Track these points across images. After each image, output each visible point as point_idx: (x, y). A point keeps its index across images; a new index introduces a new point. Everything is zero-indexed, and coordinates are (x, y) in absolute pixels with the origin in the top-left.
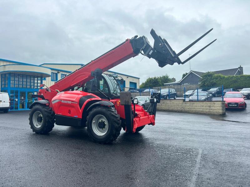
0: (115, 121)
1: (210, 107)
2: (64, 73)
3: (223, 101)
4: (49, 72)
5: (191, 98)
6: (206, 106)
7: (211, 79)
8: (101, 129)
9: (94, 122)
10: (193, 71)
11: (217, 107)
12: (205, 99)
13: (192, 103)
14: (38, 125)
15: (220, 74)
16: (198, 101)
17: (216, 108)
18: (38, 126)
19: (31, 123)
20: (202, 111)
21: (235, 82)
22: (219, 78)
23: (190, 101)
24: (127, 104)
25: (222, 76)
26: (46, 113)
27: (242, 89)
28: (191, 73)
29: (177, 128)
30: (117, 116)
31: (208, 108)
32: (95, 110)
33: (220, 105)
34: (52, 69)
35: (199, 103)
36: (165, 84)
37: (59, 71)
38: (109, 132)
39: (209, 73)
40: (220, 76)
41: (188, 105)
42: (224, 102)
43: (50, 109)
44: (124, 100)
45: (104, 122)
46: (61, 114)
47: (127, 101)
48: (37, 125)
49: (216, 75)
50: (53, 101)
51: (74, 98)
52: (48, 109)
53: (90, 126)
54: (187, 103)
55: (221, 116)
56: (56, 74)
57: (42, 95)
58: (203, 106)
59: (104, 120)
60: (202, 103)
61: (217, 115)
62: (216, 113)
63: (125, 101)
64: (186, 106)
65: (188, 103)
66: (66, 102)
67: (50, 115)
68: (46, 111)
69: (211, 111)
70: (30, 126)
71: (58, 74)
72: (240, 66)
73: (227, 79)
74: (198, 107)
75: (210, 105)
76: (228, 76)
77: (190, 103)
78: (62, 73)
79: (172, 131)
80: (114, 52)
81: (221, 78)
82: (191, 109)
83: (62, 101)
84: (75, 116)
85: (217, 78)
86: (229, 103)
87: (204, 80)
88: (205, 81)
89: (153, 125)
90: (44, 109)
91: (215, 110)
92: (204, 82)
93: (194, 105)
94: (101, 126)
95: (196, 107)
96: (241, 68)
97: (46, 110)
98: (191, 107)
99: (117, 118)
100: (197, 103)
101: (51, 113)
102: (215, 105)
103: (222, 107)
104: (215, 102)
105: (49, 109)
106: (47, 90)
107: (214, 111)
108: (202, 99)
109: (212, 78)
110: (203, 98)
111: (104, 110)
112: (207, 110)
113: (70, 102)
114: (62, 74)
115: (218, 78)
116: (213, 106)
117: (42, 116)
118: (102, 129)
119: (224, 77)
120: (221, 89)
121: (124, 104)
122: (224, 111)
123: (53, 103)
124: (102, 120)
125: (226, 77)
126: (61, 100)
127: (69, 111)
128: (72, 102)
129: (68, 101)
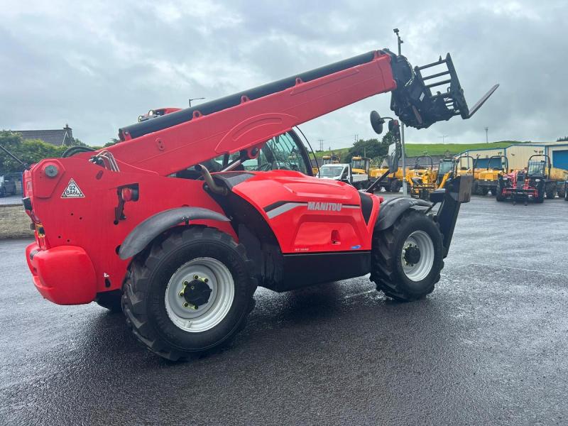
8: (410, 267)
15: (40, 141)
22: (40, 149)
25: (46, 144)
39: (7, 133)
44: (464, 191)
46: (306, 249)
47: (467, 193)
49: (30, 141)
59: (413, 244)
66: (323, 207)
72: (67, 126)
76: (60, 147)
81: (46, 151)
85: (33, 149)
96: (68, 129)
109: (22, 147)
113: (337, 207)
115: (37, 149)
119: (52, 149)
121: (463, 200)
123: (271, 215)
124: (411, 245)
125: (56, 147)
126: (307, 203)
127: (335, 236)
128: (344, 207)
129: (330, 204)
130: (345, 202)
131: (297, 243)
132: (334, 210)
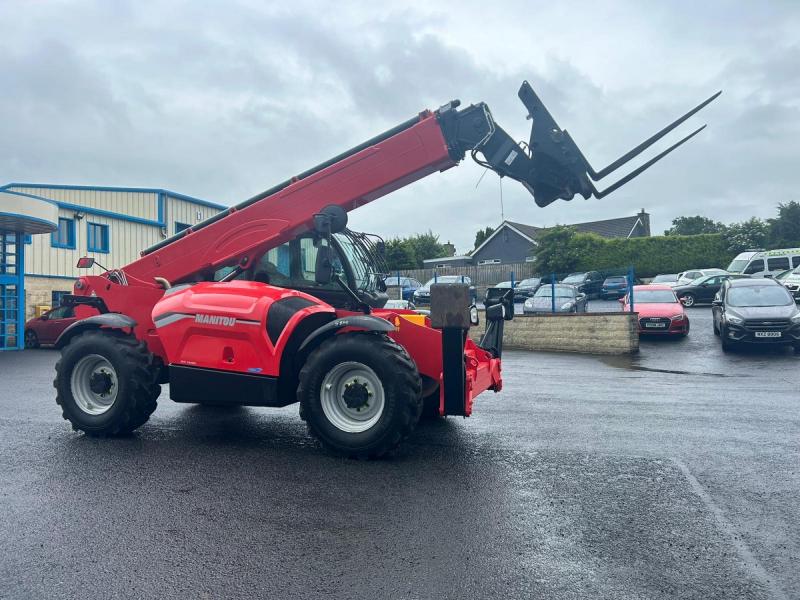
0: (409, 383)
1: (592, 330)
2: (96, 220)
3: (632, 313)
4: (51, 215)
5: (530, 306)
6: (579, 330)
7: (566, 248)
8: (354, 411)
9: (329, 386)
10: (509, 223)
11: (616, 333)
12: (571, 308)
13: (536, 319)
14: (92, 403)
15: (591, 234)
16: (554, 313)
17: (611, 334)
18: (97, 408)
19: (65, 399)
20: (567, 345)
21: (634, 256)
22: (589, 244)
23: (528, 313)
24: (453, 324)
25: (597, 237)
26: (129, 362)
27: (654, 276)
28: (506, 227)
29: (545, 396)
30: (411, 364)
31: (586, 333)
32: (332, 346)
33: (623, 326)
34: (62, 206)
35: (557, 318)
36: (425, 261)
37: (79, 212)
38: (388, 419)
39: (559, 228)
40: (591, 240)
41: (523, 325)
42: (634, 317)
43: (141, 346)
44: (446, 312)
45: (366, 384)
46: (193, 363)
47: (455, 314)
48: (90, 407)
50: (159, 318)
51: (247, 306)
52: (133, 346)
53: (312, 401)
54: (521, 321)
55: (629, 359)
56: (70, 224)
57: (93, 295)
58: (570, 329)
59: (362, 380)
60: (566, 319)
61: (614, 355)
62: (612, 350)
63: (449, 315)
64: (515, 330)
65: (525, 319)
66: (214, 320)
67: (144, 368)
68: (129, 355)
69: (597, 342)
70: (60, 409)
71: (77, 223)
72: (643, 211)
73: (613, 248)
74: (556, 331)
75: (592, 324)
76: (612, 240)
77: (529, 319)
78: (90, 219)
79: (539, 406)
80: (378, 151)
81: (593, 245)
82: (532, 337)
83: (199, 319)
84: (252, 370)
85: (581, 245)
86: (646, 320)
87: (546, 250)
88: (547, 253)
89: (496, 391)
90: (123, 346)
91: (608, 338)
92: (546, 258)
93: (541, 326)
94: (356, 399)
95: (548, 333)
96: (644, 216)
97: (128, 349)
98: (532, 333)
99: (411, 370)
100: (553, 319)
101: (146, 360)
102: (610, 326)
103: (630, 330)
104: (608, 317)
105: (138, 345)
106: (114, 279)
107: (606, 342)
108: (563, 307)
109: (570, 243)
110: (566, 305)
111: (368, 345)
112: (585, 342)
113: (230, 322)
114: (91, 224)
115: (585, 245)
116: (601, 330)
117: (109, 370)
118: (359, 410)
119: (602, 243)
120: (598, 277)
121: (445, 324)
122: (635, 343)
123: (159, 324)
124: (355, 381)
125: (607, 241)
126: (194, 315)
127: (228, 353)
128: (238, 321)
129: (221, 318)
130: (239, 317)
131: (182, 356)
132: (226, 324)
